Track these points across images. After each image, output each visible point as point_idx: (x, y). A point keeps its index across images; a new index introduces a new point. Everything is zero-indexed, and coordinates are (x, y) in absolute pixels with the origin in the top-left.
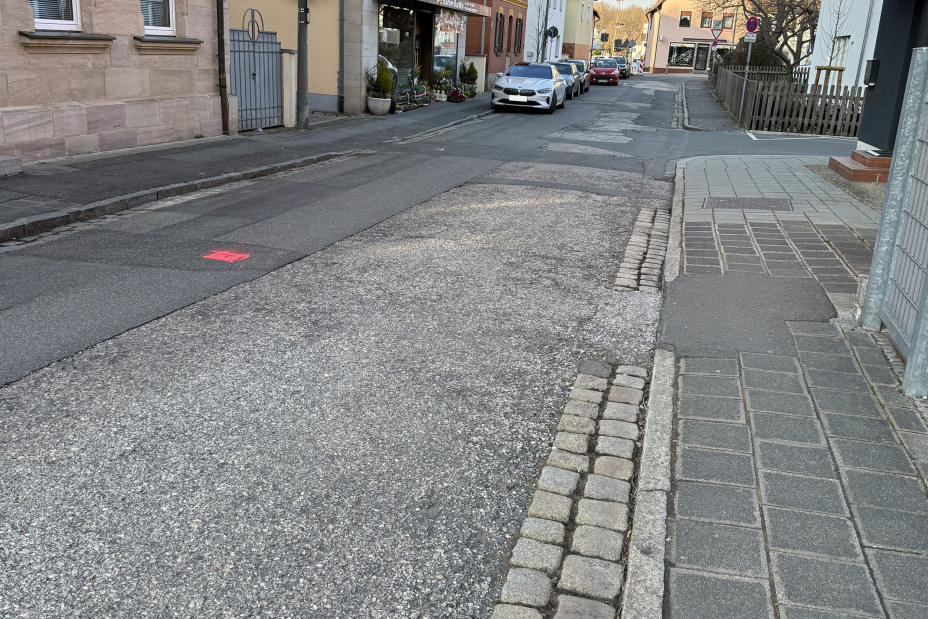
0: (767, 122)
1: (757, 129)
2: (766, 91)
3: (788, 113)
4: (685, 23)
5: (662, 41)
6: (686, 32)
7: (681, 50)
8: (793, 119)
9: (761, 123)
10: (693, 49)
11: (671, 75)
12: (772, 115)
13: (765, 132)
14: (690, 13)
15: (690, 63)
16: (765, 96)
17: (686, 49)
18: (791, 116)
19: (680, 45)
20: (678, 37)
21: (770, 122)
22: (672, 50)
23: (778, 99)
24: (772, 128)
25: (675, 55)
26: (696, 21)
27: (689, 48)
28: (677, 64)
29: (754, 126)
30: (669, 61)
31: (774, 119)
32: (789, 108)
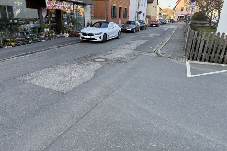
0: (199, 56)
1: (192, 60)
2: (200, 37)
3: (214, 52)
4: (182, 10)
5: (176, 15)
6: (182, 12)
7: (181, 17)
8: (217, 55)
9: (195, 56)
10: (184, 17)
11: (178, 23)
12: (203, 52)
13: (198, 62)
14: (183, 8)
15: (183, 20)
16: (199, 41)
17: (182, 17)
18: (216, 53)
19: (180, 16)
20: (180, 14)
21: (202, 56)
22: (178, 17)
23: (207, 42)
24: (203, 60)
25: (179, 18)
26: (185, 10)
27: (183, 16)
28: (180, 20)
29: (191, 58)
30: (178, 19)
31: (204, 55)
32: (214, 48)
